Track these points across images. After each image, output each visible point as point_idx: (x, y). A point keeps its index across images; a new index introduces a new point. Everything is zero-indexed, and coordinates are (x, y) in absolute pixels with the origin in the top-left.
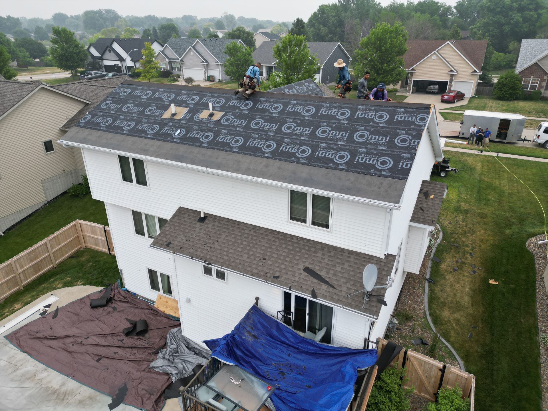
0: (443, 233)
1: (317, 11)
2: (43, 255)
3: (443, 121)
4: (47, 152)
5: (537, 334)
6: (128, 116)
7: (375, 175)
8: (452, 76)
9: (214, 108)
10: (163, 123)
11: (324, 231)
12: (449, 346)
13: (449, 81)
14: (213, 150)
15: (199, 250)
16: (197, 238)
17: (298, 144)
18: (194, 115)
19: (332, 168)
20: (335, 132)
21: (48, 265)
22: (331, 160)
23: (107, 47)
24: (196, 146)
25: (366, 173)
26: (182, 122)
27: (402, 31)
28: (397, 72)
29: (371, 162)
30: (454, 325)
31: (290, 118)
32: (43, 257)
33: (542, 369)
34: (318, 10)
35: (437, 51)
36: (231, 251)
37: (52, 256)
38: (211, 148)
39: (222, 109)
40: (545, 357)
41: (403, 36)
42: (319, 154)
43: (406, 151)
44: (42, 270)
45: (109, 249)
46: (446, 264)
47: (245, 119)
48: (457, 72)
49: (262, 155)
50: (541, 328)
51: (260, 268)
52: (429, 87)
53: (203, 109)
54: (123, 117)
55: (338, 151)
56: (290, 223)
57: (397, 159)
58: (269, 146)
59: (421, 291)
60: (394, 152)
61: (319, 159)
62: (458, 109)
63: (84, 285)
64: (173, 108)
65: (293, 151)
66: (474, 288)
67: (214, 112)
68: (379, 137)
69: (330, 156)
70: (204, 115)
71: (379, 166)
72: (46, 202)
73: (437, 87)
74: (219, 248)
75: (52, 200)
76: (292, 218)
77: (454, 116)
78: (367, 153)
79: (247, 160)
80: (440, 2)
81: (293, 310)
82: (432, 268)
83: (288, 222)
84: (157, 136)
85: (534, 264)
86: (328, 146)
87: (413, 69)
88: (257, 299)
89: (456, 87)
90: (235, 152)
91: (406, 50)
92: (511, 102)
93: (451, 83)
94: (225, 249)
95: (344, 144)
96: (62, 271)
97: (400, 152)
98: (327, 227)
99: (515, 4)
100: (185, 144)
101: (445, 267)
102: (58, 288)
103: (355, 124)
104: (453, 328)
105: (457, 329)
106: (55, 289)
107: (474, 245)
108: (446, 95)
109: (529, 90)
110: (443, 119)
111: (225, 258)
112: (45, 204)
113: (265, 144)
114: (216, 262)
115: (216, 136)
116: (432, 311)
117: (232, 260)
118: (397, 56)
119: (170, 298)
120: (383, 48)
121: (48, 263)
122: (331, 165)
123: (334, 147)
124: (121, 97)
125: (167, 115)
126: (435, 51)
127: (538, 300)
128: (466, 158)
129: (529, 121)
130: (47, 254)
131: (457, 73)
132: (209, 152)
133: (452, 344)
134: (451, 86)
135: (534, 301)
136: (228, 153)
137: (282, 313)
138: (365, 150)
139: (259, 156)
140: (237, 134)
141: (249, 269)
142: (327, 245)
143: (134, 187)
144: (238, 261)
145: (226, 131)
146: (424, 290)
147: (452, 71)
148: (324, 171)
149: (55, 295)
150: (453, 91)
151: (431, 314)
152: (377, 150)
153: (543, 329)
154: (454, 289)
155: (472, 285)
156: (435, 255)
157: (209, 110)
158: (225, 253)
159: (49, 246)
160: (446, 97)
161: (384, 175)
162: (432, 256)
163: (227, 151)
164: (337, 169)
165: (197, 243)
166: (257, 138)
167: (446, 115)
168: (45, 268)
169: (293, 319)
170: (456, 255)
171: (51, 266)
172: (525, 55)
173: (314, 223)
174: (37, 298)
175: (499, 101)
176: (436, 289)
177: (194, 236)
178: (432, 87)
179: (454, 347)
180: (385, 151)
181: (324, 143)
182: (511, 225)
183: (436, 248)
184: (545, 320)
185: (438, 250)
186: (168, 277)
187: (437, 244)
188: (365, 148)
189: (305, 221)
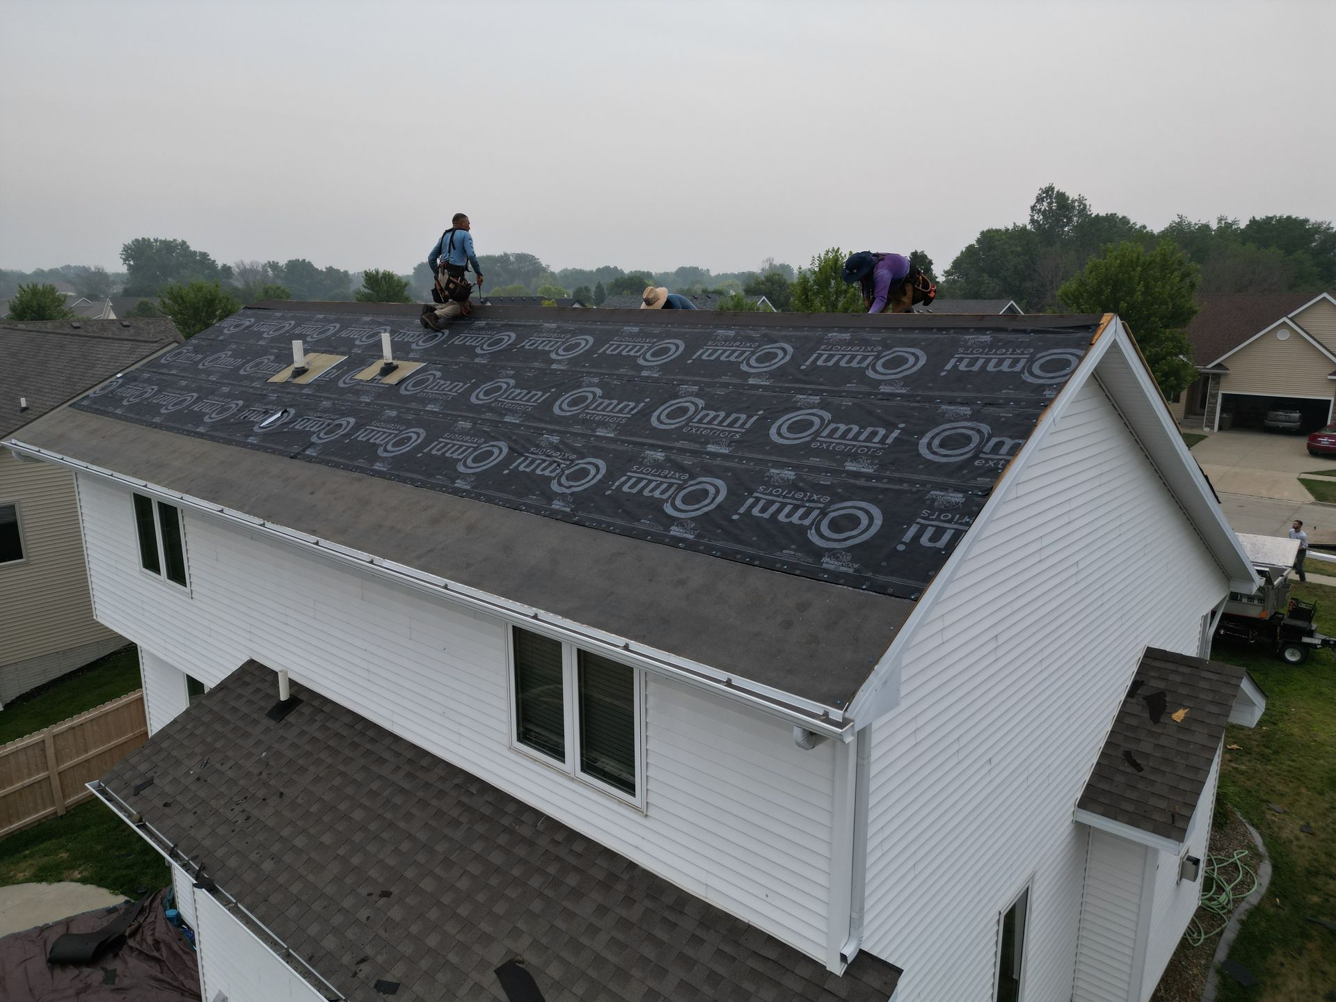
0: (1275, 868)
1: (975, 243)
2: (30, 776)
3: (1313, 503)
6: (197, 380)
7: (790, 569)
10: (258, 396)
11: (620, 801)
13: (1332, 399)
16: (231, 774)
17: (575, 450)
18: (346, 373)
19: (641, 535)
20: (712, 415)
21: (39, 806)
22: (655, 507)
24: (289, 454)
25: (760, 558)
26: (306, 391)
27: (1181, 263)
28: (1166, 368)
29: (795, 518)
31: (597, 375)
32: (27, 781)
34: (978, 241)
35: (1291, 319)
36: (300, 841)
37: (56, 782)
38: (321, 462)
39: (426, 354)
41: (1184, 276)
42: (627, 483)
43: (952, 481)
44: (19, 820)
49: (448, 483)
51: (351, 933)
52: (1273, 414)
53: (370, 360)
54: (185, 384)
55: (692, 477)
56: (518, 752)
57: (902, 511)
58: (483, 457)
60: (901, 481)
61: (615, 502)
63: (84, 881)
64: (298, 355)
65: (547, 472)
67: (397, 363)
68: (863, 427)
69: (657, 493)
70: (368, 371)
71: (821, 537)
73: (1296, 415)
74: (272, 822)
76: (523, 735)
78: (794, 486)
80: (1312, 220)
83: (510, 748)
84: (219, 429)
86: (668, 459)
87: (1219, 366)
90: (374, 473)
91: (1195, 312)
94: (286, 832)
95: (725, 451)
96: (65, 832)
97: (923, 484)
100: (266, 450)
102: (16, 882)
103: (792, 389)
108: (1323, 437)
110: (1311, 498)
111: (268, 866)
113: (476, 449)
115: (356, 428)
117: (284, 876)
118: (1166, 326)
121: (39, 802)
122: (645, 524)
123: (688, 462)
125: (282, 375)
126: (1285, 319)
130: (42, 775)
132: (309, 472)
136: (357, 475)
138: (792, 475)
139: (433, 487)
141: (314, 929)
143: (163, 587)
144: (296, 888)
145: (394, 414)
152: (838, 473)
156: (1233, 950)
157: (382, 358)
158: (276, 848)
159: (50, 752)
160: (1325, 442)
162: (1221, 954)
163: (357, 469)
164: (660, 539)
165: (219, 795)
166: (466, 433)
167: (1322, 489)
170: (1327, 967)
171: (50, 810)
173: (586, 764)
177: (227, 766)
178: (1281, 414)
180: (869, 477)
181: (660, 447)
183: (1242, 922)
185: (1246, 935)
187: (1244, 906)
188: (795, 468)
189: (558, 752)
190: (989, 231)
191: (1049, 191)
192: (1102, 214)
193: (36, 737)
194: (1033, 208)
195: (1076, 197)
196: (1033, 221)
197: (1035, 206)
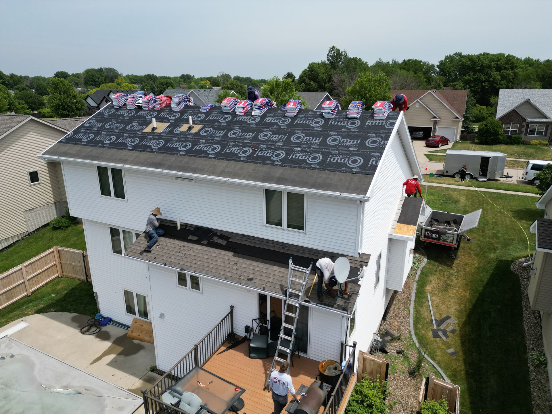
2: (18, 281)
3: (428, 162)
4: (32, 182)
5: (525, 352)
6: (110, 132)
7: (346, 172)
8: (435, 122)
9: (193, 122)
10: (143, 137)
11: (299, 232)
12: (436, 365)
13: (433, 127)
14: (190, 157)
15: (173, 257)
16: (172, 246)
17: (273, 149)
18: (174, 128)
19: (304, 168)
20: (308, 138)
21: (22, 293)
22: (305, 161)
23: (105, 97)
24: (174, 154)
25: (337, 170)
26: (162, 135)
27: (385, 80)
29: (342, 161)
30: (440, 345)
31: (267, 128)
32: (17, 284)
33: (532, 386)
34: (308, 68)
35: (420, 100)
36: (206, 257)
37: (27, 283)
38: (189, 156)
39: (201, 122)
40: (535, 374)
41: (387, 85)
42: (293, 156)
43: (376, 151)
44: (15, 298)
45: (87, 276)
46: (431, 286)
47: (223, 130)
48: (440, 118)
49: (239, 159)
50: (529, 346)
51: (234, 272)
53: (184, 124)
54: (105, 133)
55: (311, 154)
56: (266, 226)
57: (367, 158)
58: (245, 152)
59: (406, 312)
60: (364, 152)
61: (293, 161)
62: (443, 152)
63: (57, 311)
64: (154, 123)
65: (268, 155)
66: (459, 309)
67: (194, 125)
68: (351, 140)
69: (303, 158)
70: (184, 128)
71: (350, 164)
72: (27, 234)
73: (422, 133)
74: (194, 254)
75: (34, 231)
76: (268, 222)
77: (438, 157)
78: (339, 154)
79: (222, 164)
80: (423, 61)
81: (269, 318)
82: (417, 289)
83: (264, 226)
84: (137, 148)
85: (520, 285)
86: (302, 150)
88: (232, 307)
89: (439, 132)
90: (211, 158)
92: (494, 146)
93: (435, 128)
94: (200, 255)
95: (317, 147)
96: (36, 299)
97: (370, 152)
98: (302, 228)
99: (492, 63)
100: (164, 153)
101: (430, 288)
102: (30, 315)
103: (328, 131)
104: (439, 348)
105: (443, 349)
106: (26, 315)
107: (459, 269)
108: (430, 140)
109: (509, 135)
110: (428, 160)
111: (199, 263)
112: (26, 236)
113: (241, 150)
114: (189, 268)
115: (193, 146)
116: (418, 331)
117: (206, 265)
119: (146, 322)
120: (368, 95)
121: (22, 291)
122: (304, 165)
123: (308, 150)
124: (105, 117)
125: (148, 129)
126: (418, 100)
127: (525, 319)
128: (451, 192)
129: (512, 162)
130: (22, 281)
131: (440, 120)
132: (186, 159)
133: (439, 363)
134: (434, 131)
135: (522, 320)
136: (205, 159)
137: (257, 321)
138: (337, 152)
139: (234, 160)
140: (216, 142)
141: (222, 273)
142: (302, 247)
143: (112, 200)
144: (212, 266)
145: (204, 141)
146: (409, 311)
147: (435, 117)
148: (296, 171)
149: (25, 321)
150: (438, 136)
151: (416, 334)
152: (349, 151)
153: (531, 346)
154: (439, 310)
155: (457, 307)
156: (420, 277)
157: (189, 124)
158: (199, 259)
159: (24, 272)
160: (431, 142)
161: (354, 172)
162: (417, 278)
163: (204, 157)
164: (310, 168)
165: (171, 251)
166: (234, 146)
167: (431, 157)
168: (19, 296)
169: (269, 327)
170: (441, 278)
171: (25, 294)
172: (504, 103)
173: (289, 226)
174: (6, 324)
175: (481, 146)
176: (421, 310)
177: (169, 244)
178: (417, 133)
179: (440, 367)
180: (356, 151)
181: (298, 147)
182: (495, 250)
183: (421, 270)
184: (532, 338)
185: (422, 273)
186: (144, 297)
187: (422, 266)
188: (337, 150)
189: (279, 224)
190: (312, 64)
191: (333, 48)
192: (352, 57)
193: (19, 267)
194: (328, 55)
195: (343, 51)
196: (328, 60)
197: (328, 54)
